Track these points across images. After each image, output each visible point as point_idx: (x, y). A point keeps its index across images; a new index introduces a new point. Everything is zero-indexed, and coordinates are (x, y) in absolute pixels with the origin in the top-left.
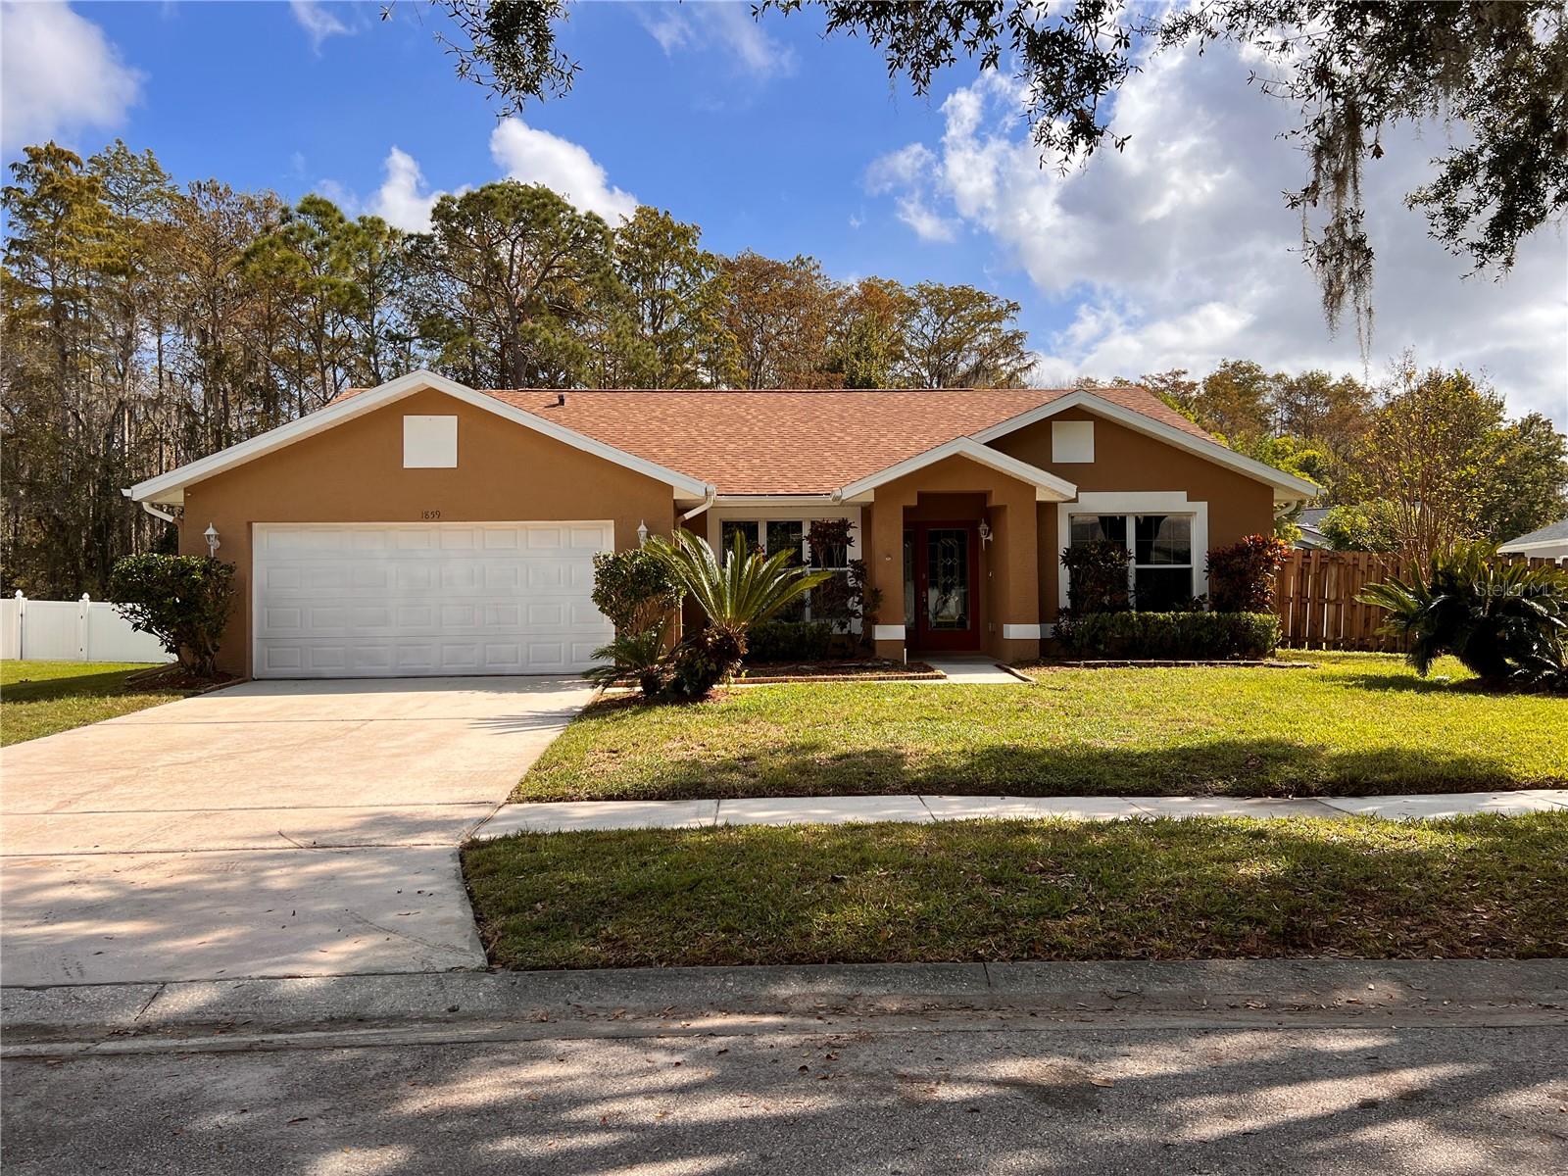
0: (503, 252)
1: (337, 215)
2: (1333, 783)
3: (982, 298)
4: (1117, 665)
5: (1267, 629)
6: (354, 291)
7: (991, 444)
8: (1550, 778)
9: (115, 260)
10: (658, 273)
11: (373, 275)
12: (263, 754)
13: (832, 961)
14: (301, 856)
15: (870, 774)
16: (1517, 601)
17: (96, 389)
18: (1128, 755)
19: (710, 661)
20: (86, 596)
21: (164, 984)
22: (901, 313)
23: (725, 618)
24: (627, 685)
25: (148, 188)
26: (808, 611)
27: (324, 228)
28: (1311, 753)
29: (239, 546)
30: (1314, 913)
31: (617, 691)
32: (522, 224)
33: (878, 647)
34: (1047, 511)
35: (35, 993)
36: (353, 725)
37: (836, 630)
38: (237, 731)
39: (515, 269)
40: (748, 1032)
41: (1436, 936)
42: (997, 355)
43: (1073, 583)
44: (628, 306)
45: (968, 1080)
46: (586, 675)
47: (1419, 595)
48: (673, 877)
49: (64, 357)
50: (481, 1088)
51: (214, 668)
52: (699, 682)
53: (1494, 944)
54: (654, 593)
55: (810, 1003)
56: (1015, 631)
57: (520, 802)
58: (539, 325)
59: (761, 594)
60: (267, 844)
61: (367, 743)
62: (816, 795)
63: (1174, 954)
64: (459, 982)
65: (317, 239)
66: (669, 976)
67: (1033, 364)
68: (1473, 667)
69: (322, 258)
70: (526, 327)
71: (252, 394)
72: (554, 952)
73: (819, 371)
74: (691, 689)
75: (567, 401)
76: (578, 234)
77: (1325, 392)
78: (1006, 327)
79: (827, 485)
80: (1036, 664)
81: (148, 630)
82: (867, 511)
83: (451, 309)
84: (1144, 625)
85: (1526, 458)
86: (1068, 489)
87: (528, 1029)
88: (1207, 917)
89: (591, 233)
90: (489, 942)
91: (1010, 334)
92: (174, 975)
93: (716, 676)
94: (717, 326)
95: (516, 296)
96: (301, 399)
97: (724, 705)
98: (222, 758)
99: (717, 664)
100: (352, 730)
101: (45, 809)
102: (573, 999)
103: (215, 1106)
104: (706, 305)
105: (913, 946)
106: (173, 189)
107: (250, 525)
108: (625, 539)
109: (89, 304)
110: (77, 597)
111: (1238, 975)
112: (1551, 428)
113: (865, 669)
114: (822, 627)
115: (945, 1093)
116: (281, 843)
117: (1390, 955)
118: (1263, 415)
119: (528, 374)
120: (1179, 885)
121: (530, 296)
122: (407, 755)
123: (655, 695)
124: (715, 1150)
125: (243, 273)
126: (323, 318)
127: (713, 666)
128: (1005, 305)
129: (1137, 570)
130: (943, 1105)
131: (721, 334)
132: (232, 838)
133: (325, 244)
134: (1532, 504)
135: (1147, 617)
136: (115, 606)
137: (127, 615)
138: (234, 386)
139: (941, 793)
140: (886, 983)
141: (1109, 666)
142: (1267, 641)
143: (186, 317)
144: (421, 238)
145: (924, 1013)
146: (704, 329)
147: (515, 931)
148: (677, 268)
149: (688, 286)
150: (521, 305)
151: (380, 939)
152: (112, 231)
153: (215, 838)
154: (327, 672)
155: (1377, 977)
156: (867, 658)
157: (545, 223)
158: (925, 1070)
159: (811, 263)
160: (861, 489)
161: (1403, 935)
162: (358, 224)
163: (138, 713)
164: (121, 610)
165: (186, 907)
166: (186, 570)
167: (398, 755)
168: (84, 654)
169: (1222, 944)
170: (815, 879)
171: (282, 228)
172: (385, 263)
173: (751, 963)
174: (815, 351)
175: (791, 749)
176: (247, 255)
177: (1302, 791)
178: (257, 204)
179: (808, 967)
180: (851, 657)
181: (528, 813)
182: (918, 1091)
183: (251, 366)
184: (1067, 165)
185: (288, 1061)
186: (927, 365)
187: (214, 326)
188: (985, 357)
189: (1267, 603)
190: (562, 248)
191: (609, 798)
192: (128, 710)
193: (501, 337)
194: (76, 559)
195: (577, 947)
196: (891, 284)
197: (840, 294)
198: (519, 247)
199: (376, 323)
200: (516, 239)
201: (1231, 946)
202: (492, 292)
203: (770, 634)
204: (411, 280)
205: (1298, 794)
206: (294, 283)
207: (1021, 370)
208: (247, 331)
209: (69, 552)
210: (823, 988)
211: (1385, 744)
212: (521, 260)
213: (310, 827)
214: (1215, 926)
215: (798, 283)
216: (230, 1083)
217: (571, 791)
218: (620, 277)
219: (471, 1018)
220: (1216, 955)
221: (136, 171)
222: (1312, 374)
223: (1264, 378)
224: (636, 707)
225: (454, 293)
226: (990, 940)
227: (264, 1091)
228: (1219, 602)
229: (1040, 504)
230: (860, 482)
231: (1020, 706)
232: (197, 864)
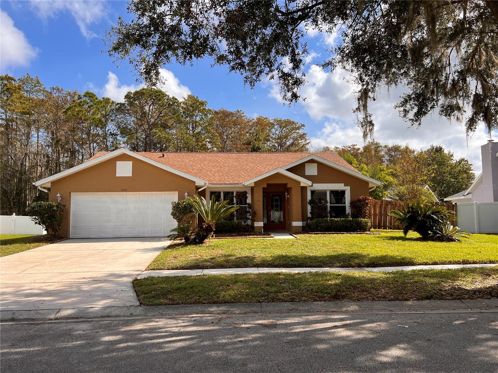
0: (147, 108)
1: (96, 97)
2: (368, 264)
3: (294, 123)
4: (323, 234)
5: (366, 223)
6: (100, 120)
7: (288, 170)
8: (424, 262)
9: (25, 110)
10: (194, 115)
11: (106, 115)
12: (76, 259)
13: (224, 303)
14: (90, 283)
15: (245, 262)
16: (430, 215)
17: (18, 150)
18: (315, 257)
19: (204, 232)
20: (14, 214)
21: (60, 309)
22: (269, 127)
23: (209, 219)
24: (179, 240)
25: (36, 88)
26: (235, 218)
27: (91, 101)
28: (364, 256)
29: (67, 199)
30: (343, 292)
31: (177, 242)
32: (152, 100)
33: (255, 228)
34: (304, 189)
35: (28, 312)
36: (101, 251)
37: (243, 224)
38: (67, 253)
39: (150, 113)
40: (202, 317)
41: (370, 296)
42: (298, 140)
43: (312, 210)
44: (185, 125)
45: (249, 324)
46: (168, 237)
47: (404, 214)
48: (187, 285)
49: (9, 140)
50: (139, 326)
51: (58, 235)
52: (201, 238)
53: (384, 298)
54: (189, 213)
55: (218, 312)
56: (295, 224)
57: (149, 270)
58: (157, 131)
59: (219, 213)
60: (81, 280)
61: (105, 256)
62: (229, 268)
63: (307, 301)
64: (133, 308)
65: (89, 104)
66: (184, 307)
67: (309, 142)
68: (421, 234)
69: (90, 110)
70: (153, 131)
71: (67, 151)
72: (157, 301)
73: (244, 144)
74: (199, 240)
75: (165, 155)
76: (170, 103)
77: (400, 151)
78: (301, 131)
79: (241, 181)
80: (300, 233)
81: (39, 224)
82: (252, 189)
83: (130, 125)
84: (331, 222)
85: (460, 171)
86: (310, 183)
87: (149, 317)
88: (317, 292)
89: (174, 103)
90: (140, 300)
91: (302, 134)
92: (62, 308)
93: (206, 237)
94: (212, 131)
95: (150, 122)
96: (82, 152)
97: (207, 245)
98: (64, 260)
99: (206, 233)
100: (101, 252)
101: (17, 273)
102: (161, 312)
103: (77, 330)
104: (209, 125)
105: (244, 299)
106: (44, 88)
107: (70, 193)
108: (181, 197)
109: (17, 123)
110: (11, 214)
111: (321, 305)
112: (468, 162)
113: (251, 235)
114: (239, 223)
115: (243, 326)
116: (84, 280)
117: (359, 300)
118: (381, 158)
119: (154, 145)
120: (312, 285)
121: (154, 122)
122: (117, 259)
123: (188, 242)
124: (190, 335)
125: (66, 115)
126: (90, 128)
127: (205, 234)
128: (300, 125)
129: (330, 206)
130: (242, 328)
131: (213, 133)
132: (71, 279)
133: (92, 106)
134: (462, 185)
135: (332, 220)
136: (30, 217)
137: (33, 220)
138: (62, 149)
139: (263, 267)
140: (237, 307)
141: (321, 234)
142: (366, 227)
143: (48, 128)
144: (121, 104)
145: (245, 313)
146: (208, 132)
147: (147, 298)
148: (200, 114)
149: (203, 119)
150: (152, 125)
151: (113, 300)
152: (25, 101)
153: (66, 279)
154: (92, 236)
155: (354, 305)
156: (252, 232)
157: (160, 100)
158: (240, 322)
159: (241, 112)
160: (250, 182)
161: (363, 296)
162: (102, 100)
163: (37, 248)
164: (32, 218)
165: (62, 294)
166: (51, 207)
167: (114, 259)
168: (13, 232)
169: (319, 298)
170: (223, 286)
171: (79, 101)
172: (110, 111)
173: (204, 303)
174: (242, 139)
175: (225, 256)
176: (67, 109)
177: (359, 266)
178: (71, 94)
179: (218, 304)
180: (248, 231)
181: (150, 273)
182: (237, 326)
183: (67, 143)
184: (290, 105)
185: (93, 323)
186: (277, 142)
187: (56, 130)
188: (295, 140)
189: (367, 216)
190: (164, 107)
191: (173, 269)
192: (34, 247)
193: (145, 134)
194: (10, 202)
195: (162, 300)
196: (266, 118)
197: (251, 121)
198: (151, 107)
199: (107, 130)
200: (150, 105)
201: (321, 299)
202: (143, 120)
203: (223, 225)
204: (118, 116)
205: (358, 267)
206: (82, 118)
207: (306, 144)
208: (66, 132)
209: (9, 200)
210: (221, 309)
211: (385, 254)
212: (152, 111)
213: (92, 276)
214: (318, 294)
215: (237, 118)
216: (80, 327)
217: (163, 267)
218: (182, 116)
219: (136, 316)
220: (317, 301)
221: (33, 83)
222: (396, 145)
223: (381, 147)
224: (182, 246)
225: (131, 120)
226: (263, 298)
227: (88, 328)
228: (353, 216)
229: (302, 187)
230: (250, 180)
231: (291, 245)
232: (62, 285)
